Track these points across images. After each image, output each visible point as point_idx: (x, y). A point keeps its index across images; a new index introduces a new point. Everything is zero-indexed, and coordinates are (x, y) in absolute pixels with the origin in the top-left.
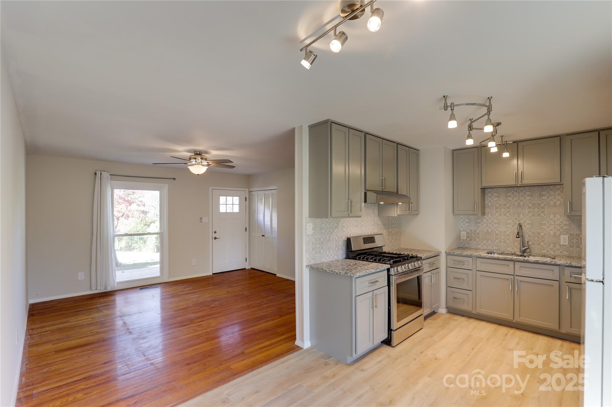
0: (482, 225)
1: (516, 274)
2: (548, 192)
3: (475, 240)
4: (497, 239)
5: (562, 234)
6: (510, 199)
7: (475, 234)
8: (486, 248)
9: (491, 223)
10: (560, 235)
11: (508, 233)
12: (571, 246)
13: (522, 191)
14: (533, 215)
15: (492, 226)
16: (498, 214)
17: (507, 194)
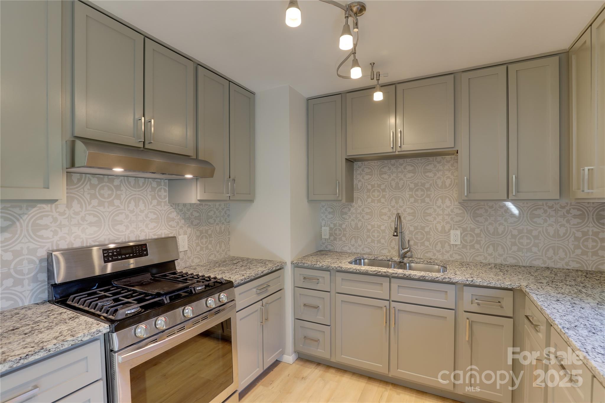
0: (350, 217)
1: (392, 299)
2: (435, 166)
3: (340, 239)
4: (369, 237)
5: (453, 228)
6: (386, 176)
7: (340, 230)
8: (354, 251)
9: (360, 213)
10: (449, 230)
11: (383, 228)
12: (464, 246)
13: (401, 165)
14: (416, 201)
15: (363, 217)
16: (369, 200)
17: (382, 170)
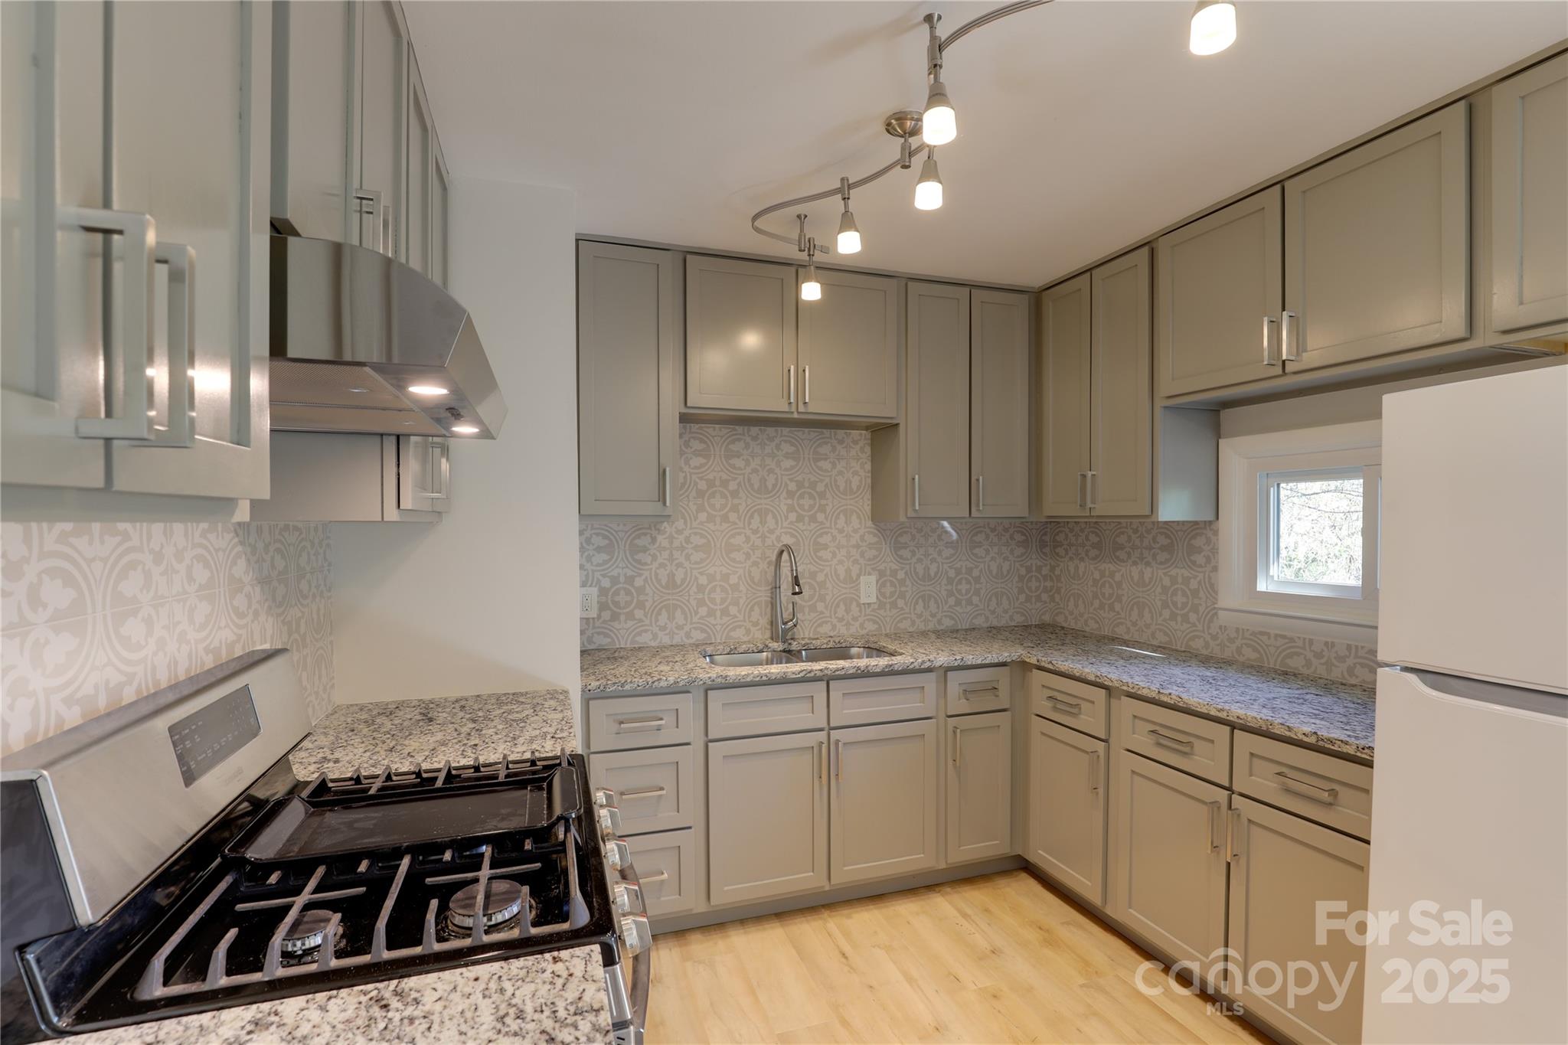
0: (654, 558)
3: (630, 616)
4: (701, 603)
5: (863, 573)
6: (738, 462)
7: (628, 593)
8: (666, 641)
9: (682, 548)
10: (859, 576)
11: (733, 580)
12: (881, 605)
13: (771, 439)
14: (800, 519)
15: (688, 557)
16: (703, 516)
17: (731, 447)
